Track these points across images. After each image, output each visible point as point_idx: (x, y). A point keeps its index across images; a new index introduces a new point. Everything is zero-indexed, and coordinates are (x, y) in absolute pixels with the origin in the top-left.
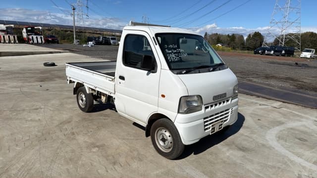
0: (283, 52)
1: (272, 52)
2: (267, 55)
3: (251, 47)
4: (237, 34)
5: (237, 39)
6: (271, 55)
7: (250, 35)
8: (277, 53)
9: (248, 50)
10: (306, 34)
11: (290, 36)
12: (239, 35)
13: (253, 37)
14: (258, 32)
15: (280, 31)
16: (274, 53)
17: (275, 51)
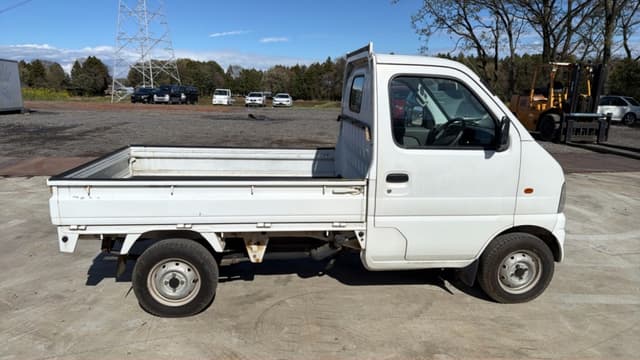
0: (183, 96)
1: (167, 98)
2: (157, 103)
3: (86, 88)
4: (45, 62)
5: (48, 72)
6: (166, 103)
7: (77, 63)
8: (174, 100)
9: (81, 94)
10: (180, 62)
11: (160, 65)
12: (50, 63)
13: (85, 67)
14: (95, 58)
15: (139, 56)
16: (170, 99)
17: (171, 96)
